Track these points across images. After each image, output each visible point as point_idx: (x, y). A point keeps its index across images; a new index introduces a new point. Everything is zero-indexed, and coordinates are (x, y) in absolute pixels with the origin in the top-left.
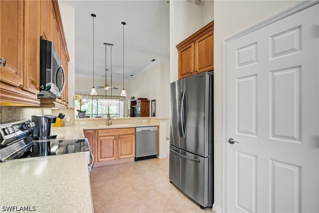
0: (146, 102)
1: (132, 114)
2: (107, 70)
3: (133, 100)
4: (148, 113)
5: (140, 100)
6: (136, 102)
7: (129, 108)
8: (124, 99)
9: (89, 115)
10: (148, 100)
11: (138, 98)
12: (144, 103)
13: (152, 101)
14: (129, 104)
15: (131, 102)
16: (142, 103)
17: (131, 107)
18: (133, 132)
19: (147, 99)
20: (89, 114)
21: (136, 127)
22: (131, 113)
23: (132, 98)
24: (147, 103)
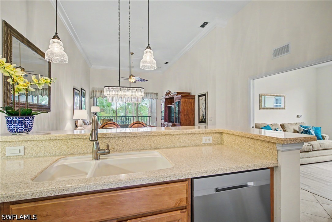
0: (189, 98)
1: (167, 116)
2: (133, 54)
3: (169, 96)
4: (192, 115)
5: (180, 96)
6: (174, 98)
7: (163, 109)
8: (156, 97)
9: (112, 118)
10: (193, 94)
11: (177, 92)
12: (187, 99)
13: (199, 96)
14: (163, 102)
15: (165, 99)
16: (183, 99)
17: (166, 107)
18: (181, 200)
19: (190, 93)
20: (109, 117)
21: (192, 179)
22: (165, 115)
23: (167, 94)
24: (190, 100)
